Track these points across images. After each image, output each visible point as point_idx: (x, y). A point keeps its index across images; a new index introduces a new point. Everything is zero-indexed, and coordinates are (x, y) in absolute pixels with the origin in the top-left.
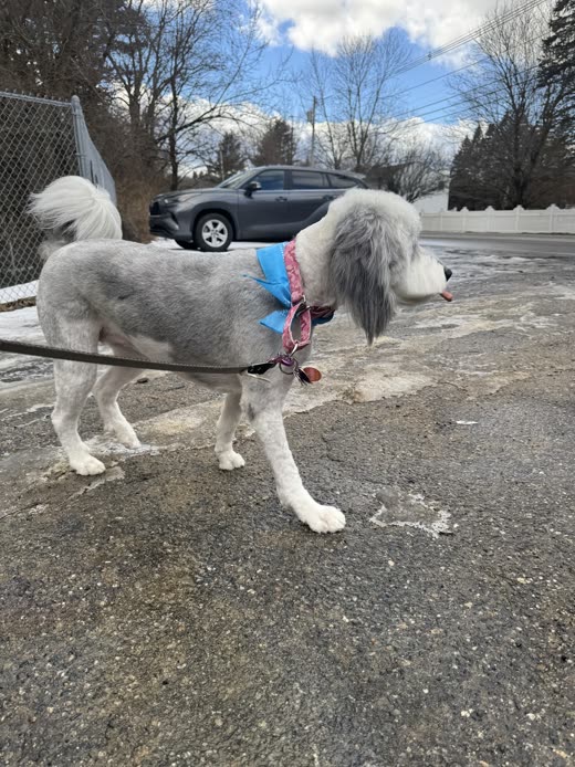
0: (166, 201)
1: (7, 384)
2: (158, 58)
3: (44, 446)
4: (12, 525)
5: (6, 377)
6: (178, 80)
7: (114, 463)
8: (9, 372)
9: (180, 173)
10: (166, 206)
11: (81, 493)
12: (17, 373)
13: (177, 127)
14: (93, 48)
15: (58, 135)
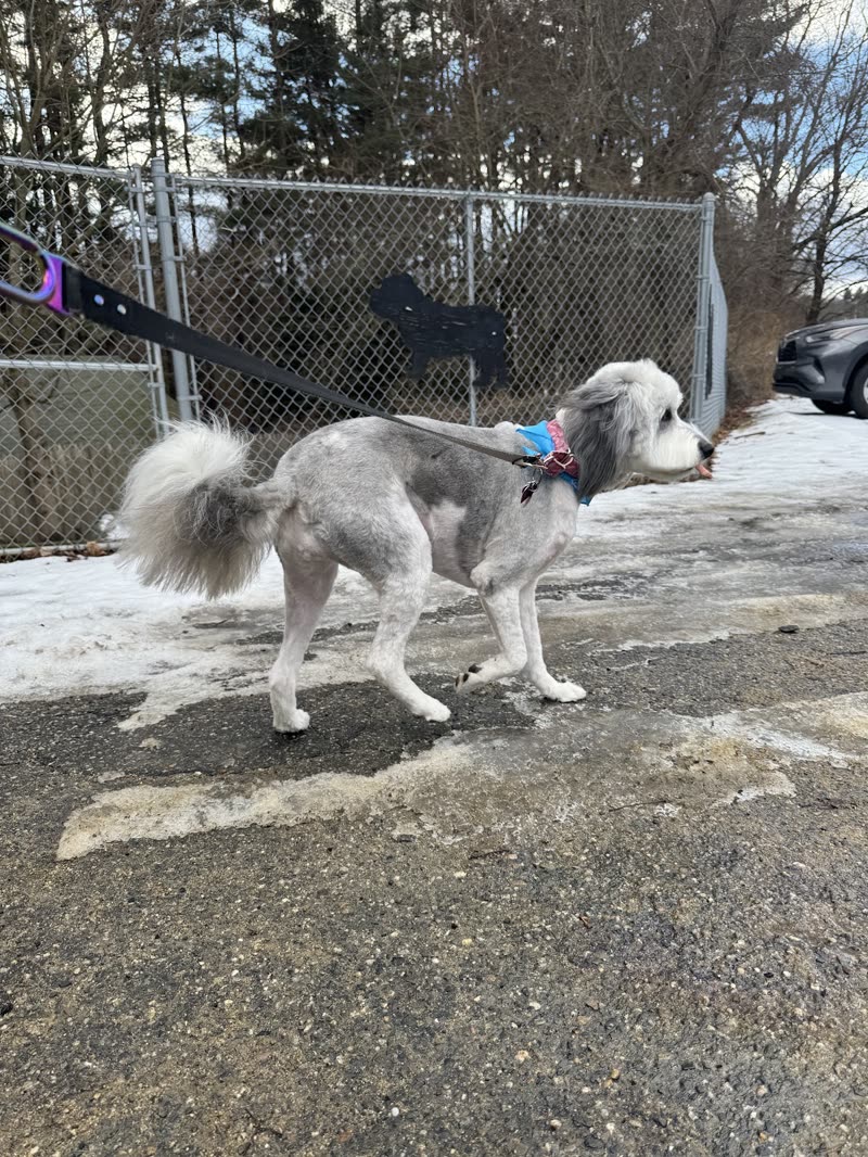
0: (809, 339)
1: (586, 603)
2: (816, 116)
3: (657, 709)
4: (634, 825)
5: (583, 591)
6: (845, 146)
7: (773, 765)
8: (586, 585)
9: (826, 294)
10: (810, 347)
11: (729, 801)
12: (597, 588)
13: (833, 221)
14: (719, 121)
15: (659, 251)
